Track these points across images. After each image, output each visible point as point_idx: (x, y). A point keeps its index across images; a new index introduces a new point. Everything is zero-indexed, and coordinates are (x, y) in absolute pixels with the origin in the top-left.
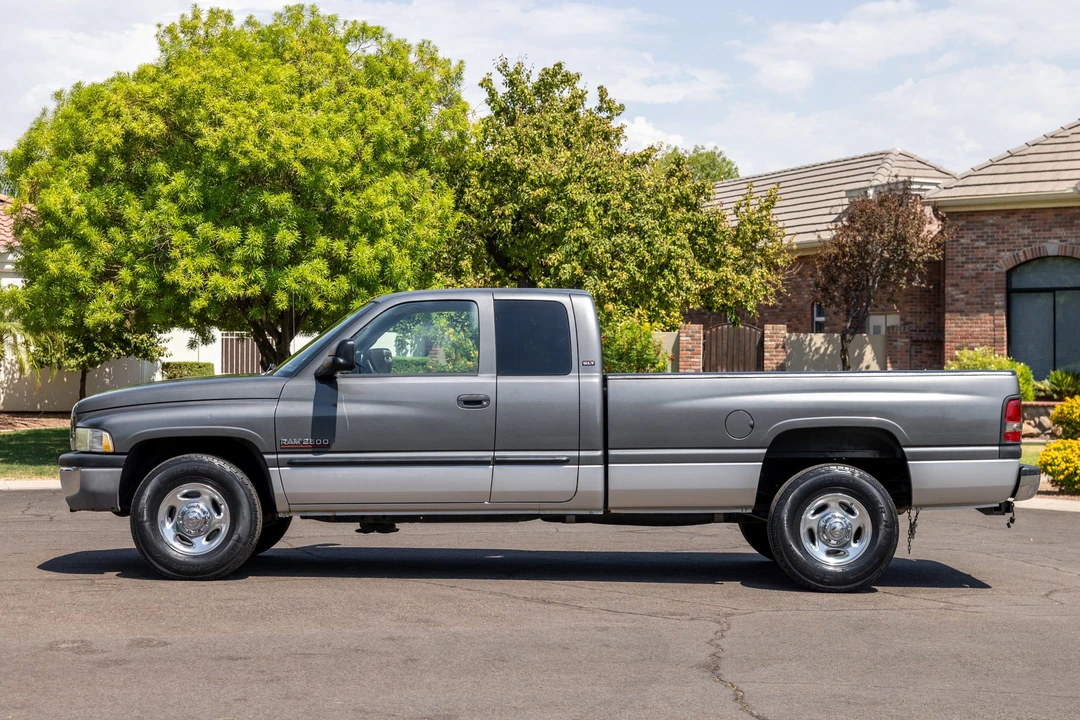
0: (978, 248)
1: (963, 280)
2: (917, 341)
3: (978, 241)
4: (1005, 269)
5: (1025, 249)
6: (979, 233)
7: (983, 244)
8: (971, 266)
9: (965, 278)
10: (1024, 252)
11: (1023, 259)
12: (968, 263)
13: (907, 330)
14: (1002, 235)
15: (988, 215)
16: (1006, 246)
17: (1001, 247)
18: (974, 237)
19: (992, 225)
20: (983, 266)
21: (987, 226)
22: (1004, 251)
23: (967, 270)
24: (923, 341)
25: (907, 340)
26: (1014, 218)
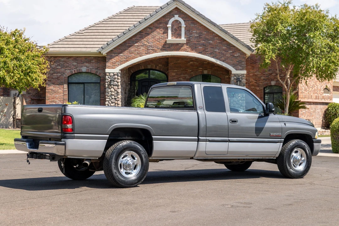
0: (58, 68)
1: (52, 79)
2: (33, 99)
3: (58, 66)
4: (67, 76)
5: (75, 69)
6: (58, 63)
7: (60, 67)
8: (55, 74)
9: (53, 78)
10: (74, 70)
11: (74, 73)
12: (54, 73)
13: (30, 96)
14: (66, 65)
15: (61, 58)
16: (68, 68)
17: (66, 68)
18: (56, 65)
19: (63, 61)
20: (60, 74)
21: (61, 61)
22: (67, 70)
23: (54, 76)
24: (35, 99)
25: (30, 99)
26: (70, 59)
